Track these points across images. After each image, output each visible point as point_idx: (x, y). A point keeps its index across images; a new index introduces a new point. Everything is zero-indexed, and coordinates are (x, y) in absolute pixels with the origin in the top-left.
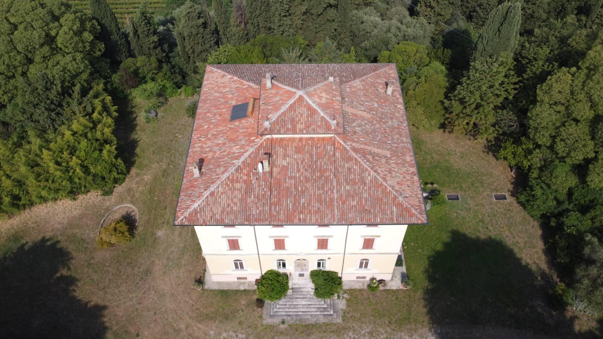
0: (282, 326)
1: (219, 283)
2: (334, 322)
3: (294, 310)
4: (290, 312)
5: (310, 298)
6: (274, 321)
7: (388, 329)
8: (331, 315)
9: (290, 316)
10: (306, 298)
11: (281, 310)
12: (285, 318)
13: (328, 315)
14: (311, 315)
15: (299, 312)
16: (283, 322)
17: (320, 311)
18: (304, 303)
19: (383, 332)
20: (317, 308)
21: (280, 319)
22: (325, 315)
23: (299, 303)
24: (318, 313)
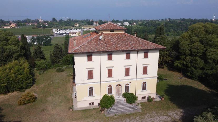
0: (115, 116)
1: (80, 108)
2: (139, 112)
3: (119, 110)
4: (118, 111)
5: (125, 104)
6: (111, 115)
7: (163, 111)
8: (136, 110)
9: (118, 112)
10: (123, 104)
11: (113, 110)
12: (116, 113)
13: (135, 110)
14: (128, 111)
15: (122, 110)
16: (115, 115)
17: (131, 109)
18: (123, 106)
19: (162, 112)
20: (129, 108)
21: (114, 114)
22: (134, 110)
23: (121, 107)
24: (131, 110)
